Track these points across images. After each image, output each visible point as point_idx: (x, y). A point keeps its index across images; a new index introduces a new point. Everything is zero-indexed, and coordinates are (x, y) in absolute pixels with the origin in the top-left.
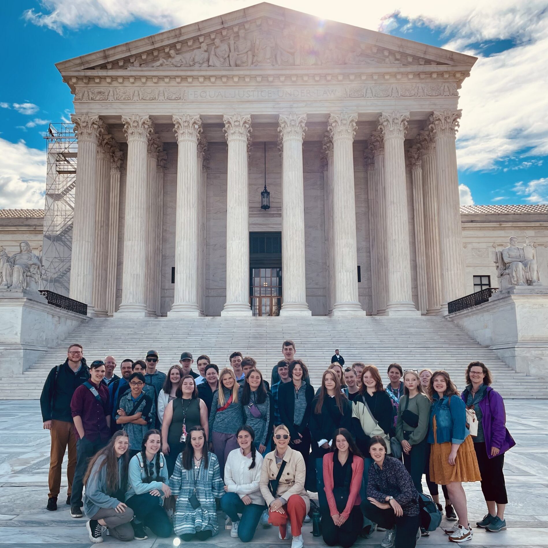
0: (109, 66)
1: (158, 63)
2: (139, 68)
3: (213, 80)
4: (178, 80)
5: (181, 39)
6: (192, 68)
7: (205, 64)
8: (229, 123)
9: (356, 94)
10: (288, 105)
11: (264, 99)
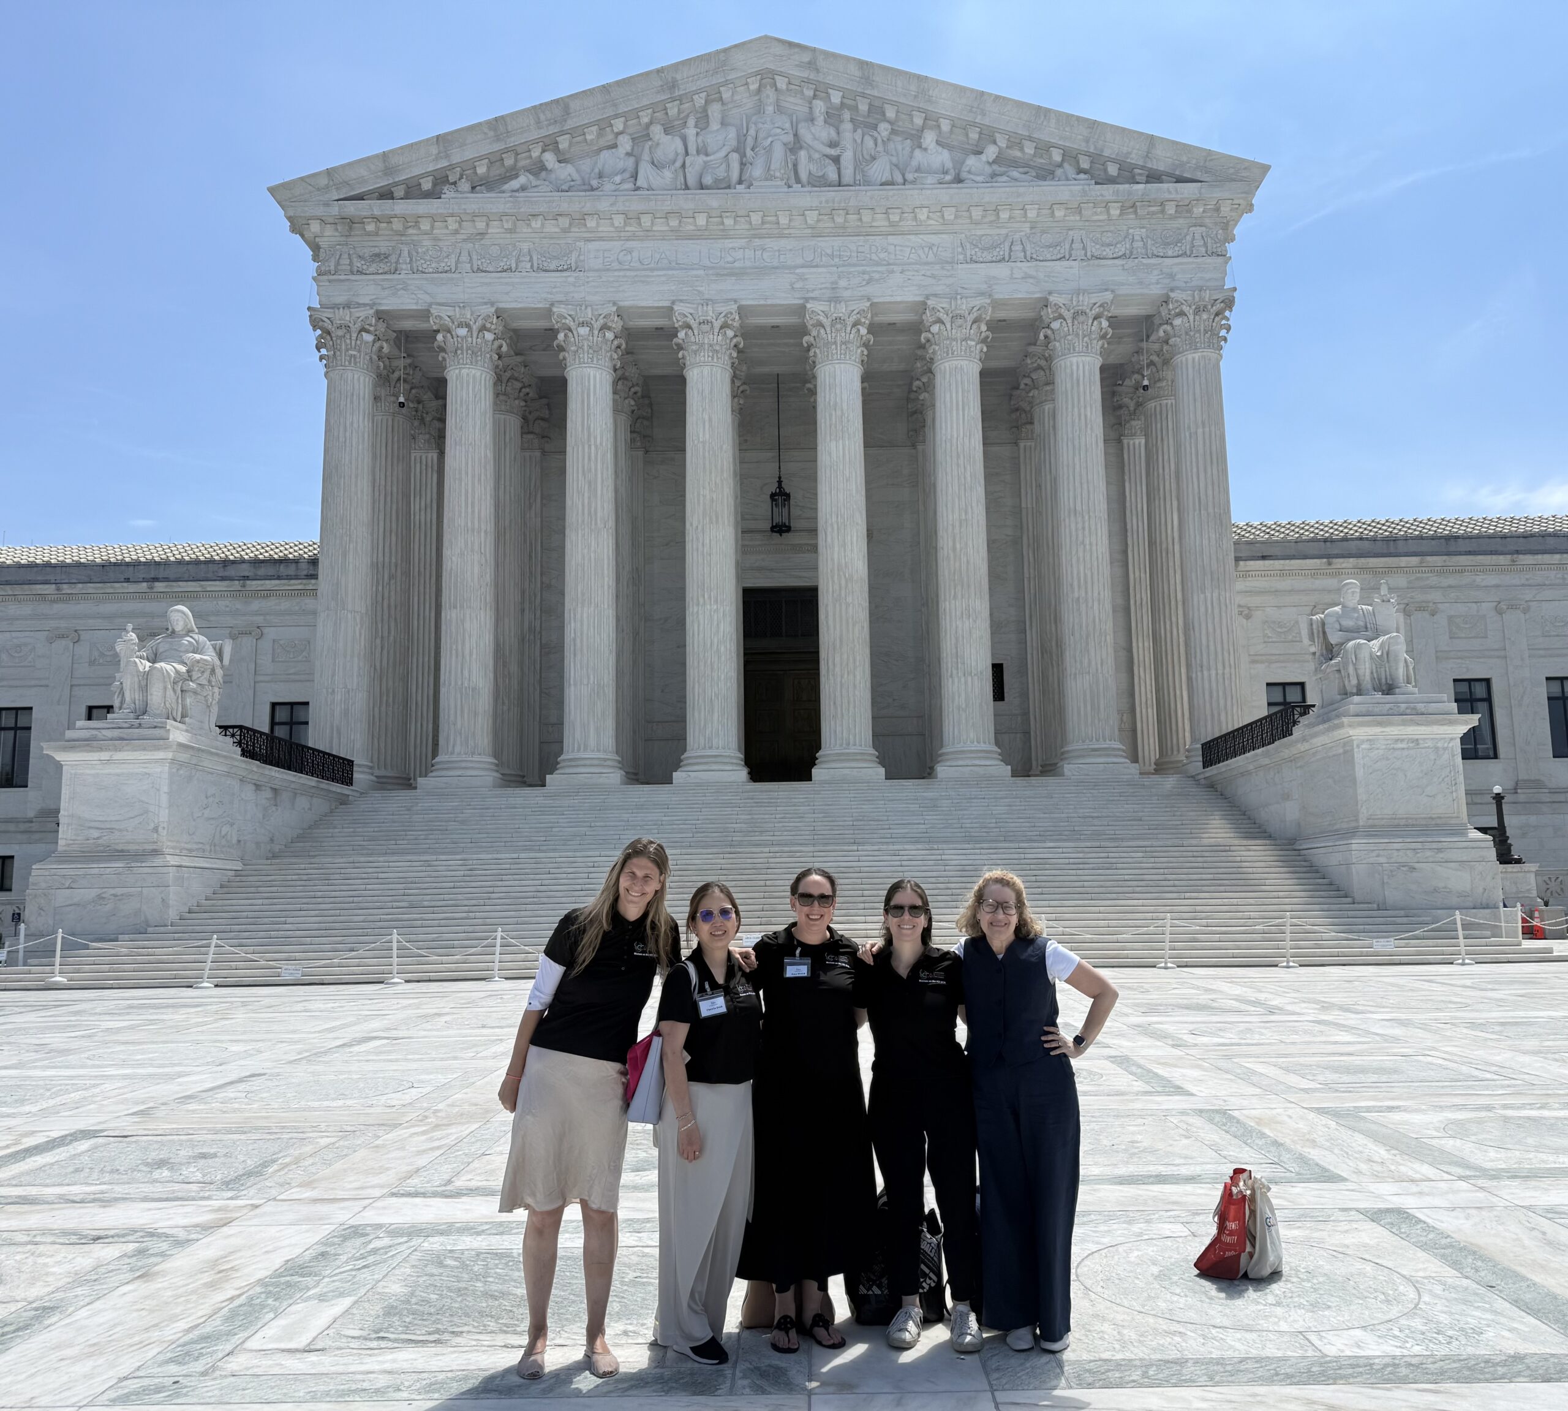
0: (399, 192)
1: (515, 184)
4: (564, 223)
5: (570, 124)
7: (629, 185)
8: (687, 325)
9: (987, 255)
10: (826, 282)
11: (768, 267)
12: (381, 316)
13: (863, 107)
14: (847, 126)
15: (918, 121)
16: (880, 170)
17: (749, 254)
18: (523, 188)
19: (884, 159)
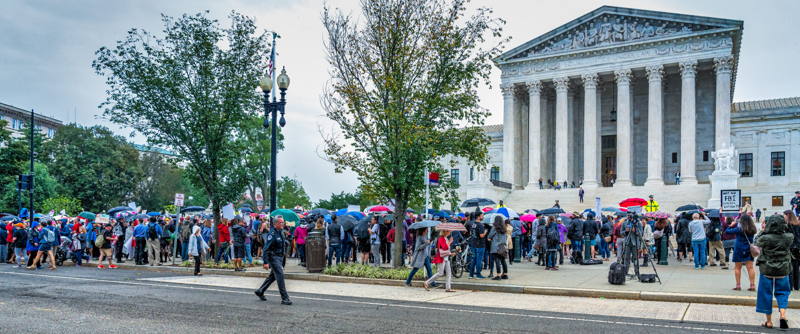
0: (518, 56)
1: (544, 50)
2: (534, 55)
3: (575, 56)
4: (555, 59)
5: (557, 34)
6: (563, 51)
7: (571, 47)
8: (585, 79)
9: (662, 53)
10: (620, 64)
11: (605, 62)
12: (515, 84)
13: (630, 19)
14: (625, 24)
15: (645, 20)
16: (634, 35)
17: (600, 59)
18: (546, 51)
19: (635, 32)
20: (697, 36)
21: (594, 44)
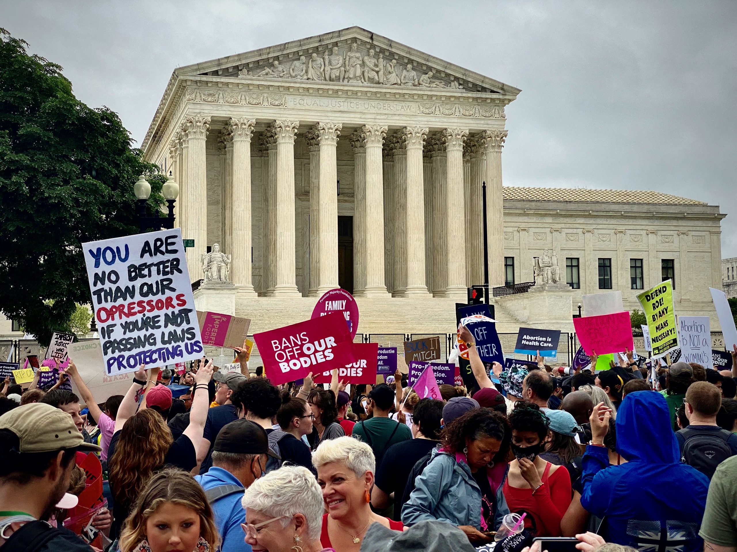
0: (220, 73)
1: (264, 72)
2: (249, 77)
3: (312, 91)
4: (282, 89)
5: (285, 52)
7: (305, 77)
8: (323, 129)
9: (427, 111)
10: (373, 116)
11: (352, 110)
13: (387, 54)
16: (393, 78)
17: (346, 104)
18: (267, 74)
19: (394, 74)
20: (469, 97)
21: (338, 79)
